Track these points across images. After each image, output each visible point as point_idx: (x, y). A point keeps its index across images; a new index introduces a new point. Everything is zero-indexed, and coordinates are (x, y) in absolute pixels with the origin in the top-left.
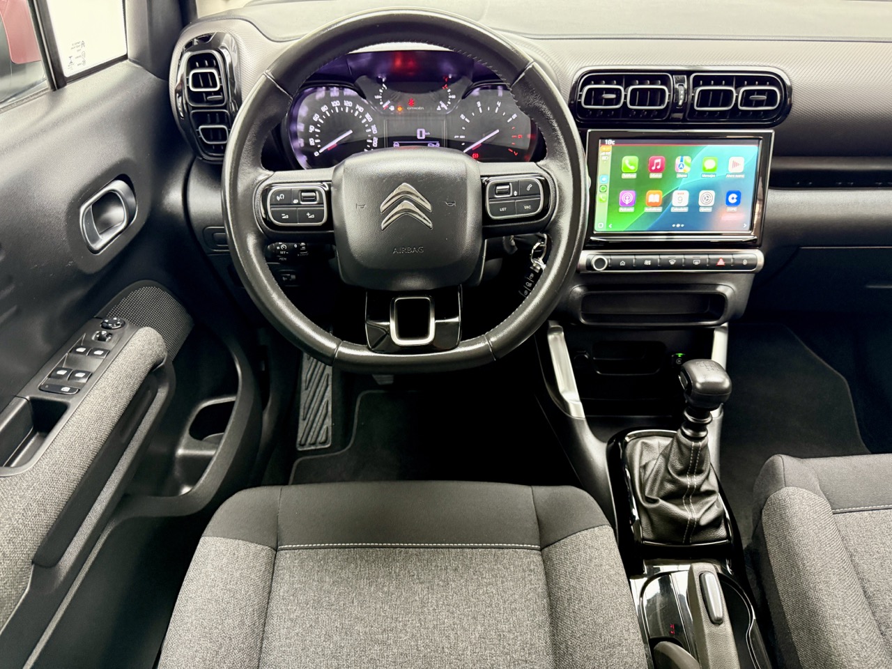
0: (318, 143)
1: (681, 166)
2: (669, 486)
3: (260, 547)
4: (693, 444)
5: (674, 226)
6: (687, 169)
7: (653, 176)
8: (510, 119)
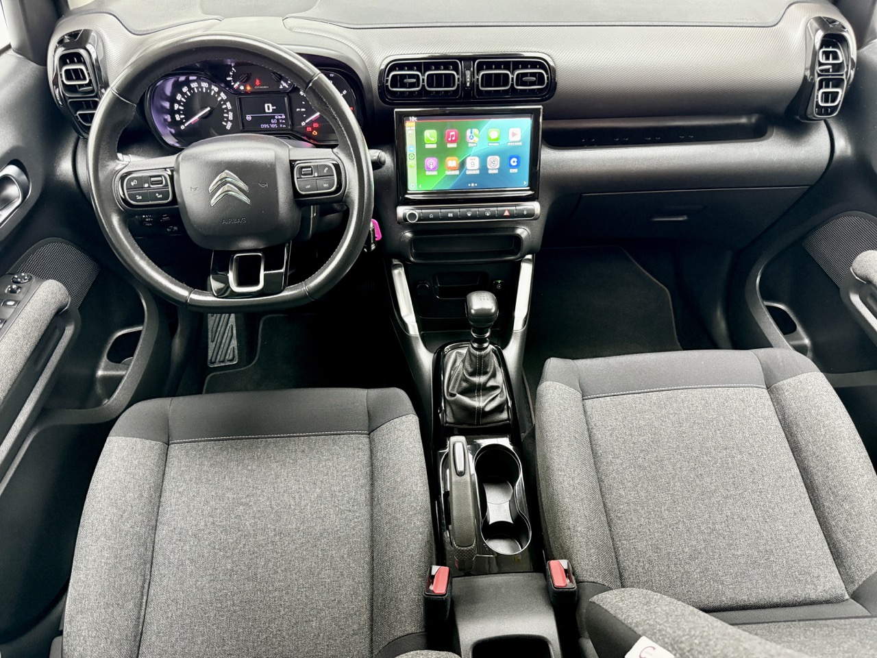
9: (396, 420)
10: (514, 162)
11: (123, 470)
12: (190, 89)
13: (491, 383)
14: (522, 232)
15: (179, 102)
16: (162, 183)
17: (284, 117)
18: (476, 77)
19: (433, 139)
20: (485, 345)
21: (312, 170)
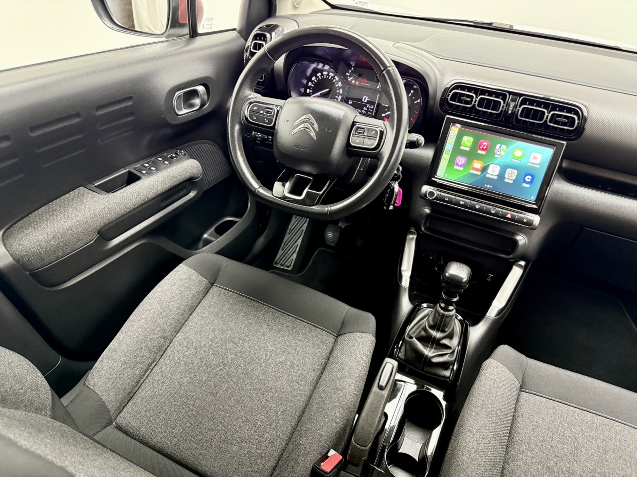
0: (311, 92)
1: (499, 150)
2: (423, 333)
3: (204, 279)
4: (442, 311)
5: (486, 185)
6: (502, 153)
7: (480, 152)
8: (416, 102)
9: (358, 333)
10: (528, 179)
11: (177, 286)
12: (322, 75)
13: (445, 342)
14: (521, 239)
15: (312, 82)
16: (271, 114)
17: (372, 107)
18: (518, 108)
19: (468, 144)
20: (451, 308)
21: (364, 131)
